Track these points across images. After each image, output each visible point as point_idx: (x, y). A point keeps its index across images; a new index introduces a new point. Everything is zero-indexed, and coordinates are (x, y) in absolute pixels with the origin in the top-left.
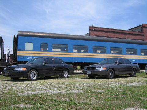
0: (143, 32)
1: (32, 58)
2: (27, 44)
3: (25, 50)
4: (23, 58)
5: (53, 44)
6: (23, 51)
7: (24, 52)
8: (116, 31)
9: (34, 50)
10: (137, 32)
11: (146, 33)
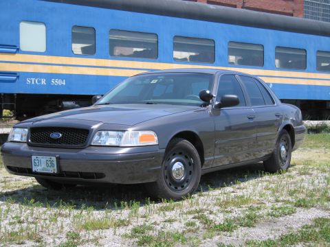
1: (43, 82)
2: (24, 27)
3: (18, 50)
4: (14, 81)
5: (113, 31)
6: (15, 53)
7: (18, 57)
9: (49, 52)
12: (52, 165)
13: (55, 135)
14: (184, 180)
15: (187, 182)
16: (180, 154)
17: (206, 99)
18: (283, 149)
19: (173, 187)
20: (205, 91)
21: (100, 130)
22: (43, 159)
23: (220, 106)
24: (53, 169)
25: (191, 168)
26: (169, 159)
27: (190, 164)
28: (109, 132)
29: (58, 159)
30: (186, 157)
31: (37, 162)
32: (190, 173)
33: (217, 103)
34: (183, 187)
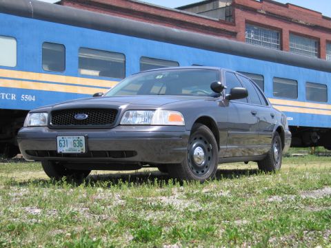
0: (233, 24)
5: (82, 49)
8: (152, 12)
10: (217, 20)
11: (243, 26)
12: (80, 144)
13: (80, 117)
14: (205, 164)
15: (207, 167)
16: (201, 138)
17: (217, 89)
18: (276, 150)
19: (195, 171)
20: (216, 83)
21: (128, 110)
22: (70, 140)
23: (229, 98)
24: (81, 149)
25: (210, 154)
26: (191, 143)
27: (209, 149)
28: (138, 112)
29: (87, 138)
30: (206, 143)
31: (62, 142)
32: (209, 158)
33: (227, 95)
34: (203, 172)
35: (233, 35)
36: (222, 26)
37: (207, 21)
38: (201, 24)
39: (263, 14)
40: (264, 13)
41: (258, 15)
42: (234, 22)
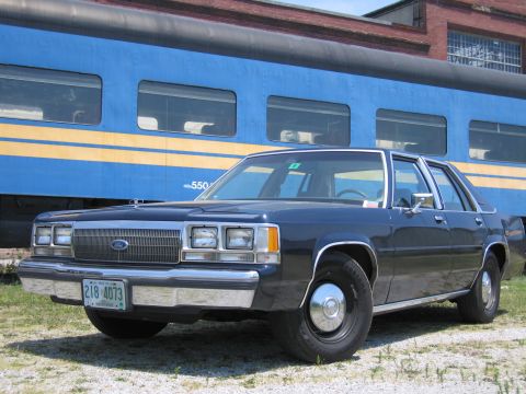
0: (425, 33)
10: (390, 24)
11: (442, 35)
35: (423, 49)
36: (399, 35)
37: (367, 26)
38: (355, 31)
39: (485, 13)
40: (488, 10)
41: (473, 14)
42: (425, 27)
